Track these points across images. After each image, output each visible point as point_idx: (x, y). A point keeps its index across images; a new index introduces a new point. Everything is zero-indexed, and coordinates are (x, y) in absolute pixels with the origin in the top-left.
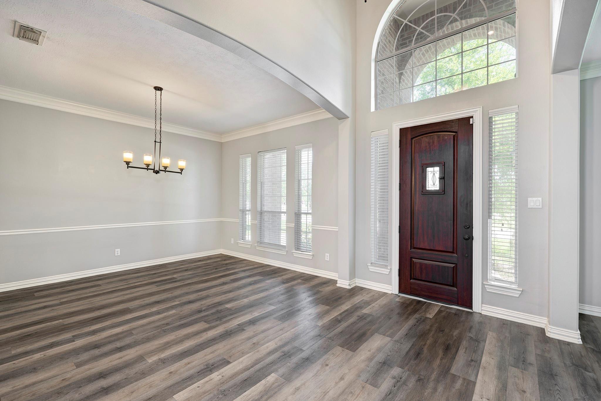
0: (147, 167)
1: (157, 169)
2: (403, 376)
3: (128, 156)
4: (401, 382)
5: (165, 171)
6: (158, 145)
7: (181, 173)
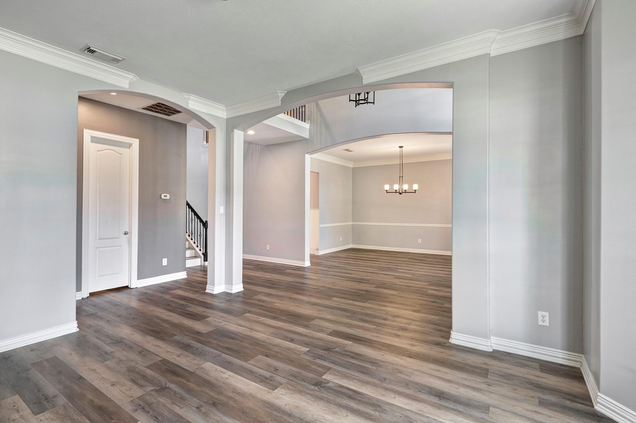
0: (396, 192)
1: (401, 192)
3: (387, 187)
5: (405, 193)
6: (401, 178)
7: (415, 193)
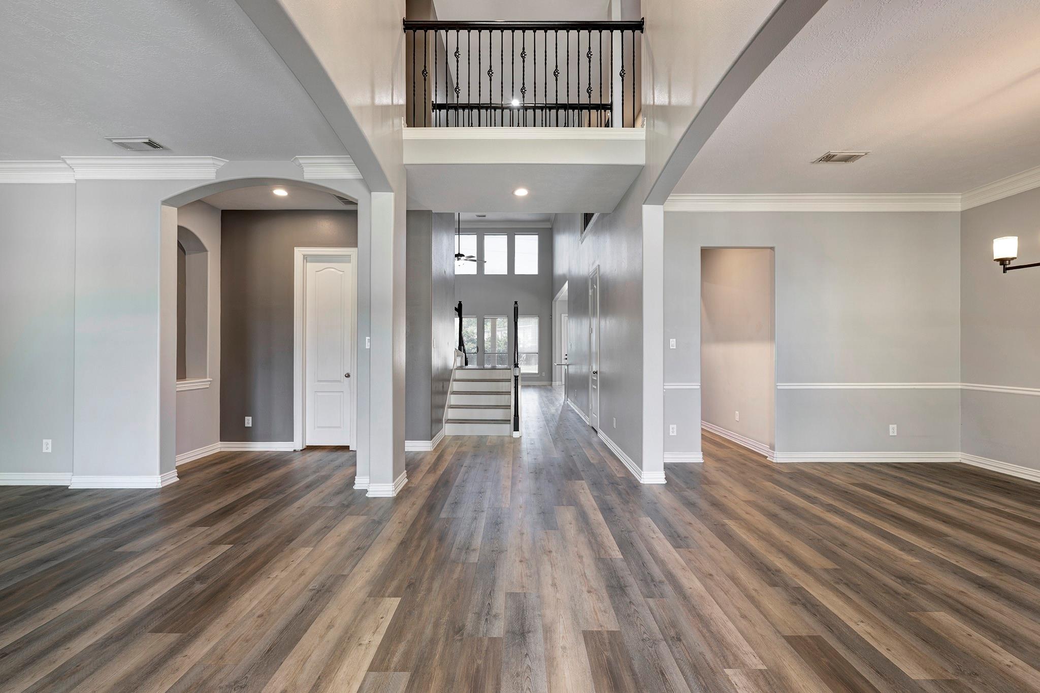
2: (485, 625)
4: (483, 614)
